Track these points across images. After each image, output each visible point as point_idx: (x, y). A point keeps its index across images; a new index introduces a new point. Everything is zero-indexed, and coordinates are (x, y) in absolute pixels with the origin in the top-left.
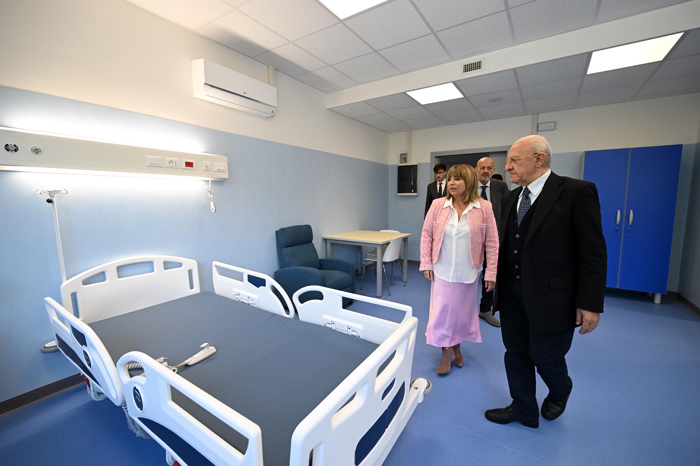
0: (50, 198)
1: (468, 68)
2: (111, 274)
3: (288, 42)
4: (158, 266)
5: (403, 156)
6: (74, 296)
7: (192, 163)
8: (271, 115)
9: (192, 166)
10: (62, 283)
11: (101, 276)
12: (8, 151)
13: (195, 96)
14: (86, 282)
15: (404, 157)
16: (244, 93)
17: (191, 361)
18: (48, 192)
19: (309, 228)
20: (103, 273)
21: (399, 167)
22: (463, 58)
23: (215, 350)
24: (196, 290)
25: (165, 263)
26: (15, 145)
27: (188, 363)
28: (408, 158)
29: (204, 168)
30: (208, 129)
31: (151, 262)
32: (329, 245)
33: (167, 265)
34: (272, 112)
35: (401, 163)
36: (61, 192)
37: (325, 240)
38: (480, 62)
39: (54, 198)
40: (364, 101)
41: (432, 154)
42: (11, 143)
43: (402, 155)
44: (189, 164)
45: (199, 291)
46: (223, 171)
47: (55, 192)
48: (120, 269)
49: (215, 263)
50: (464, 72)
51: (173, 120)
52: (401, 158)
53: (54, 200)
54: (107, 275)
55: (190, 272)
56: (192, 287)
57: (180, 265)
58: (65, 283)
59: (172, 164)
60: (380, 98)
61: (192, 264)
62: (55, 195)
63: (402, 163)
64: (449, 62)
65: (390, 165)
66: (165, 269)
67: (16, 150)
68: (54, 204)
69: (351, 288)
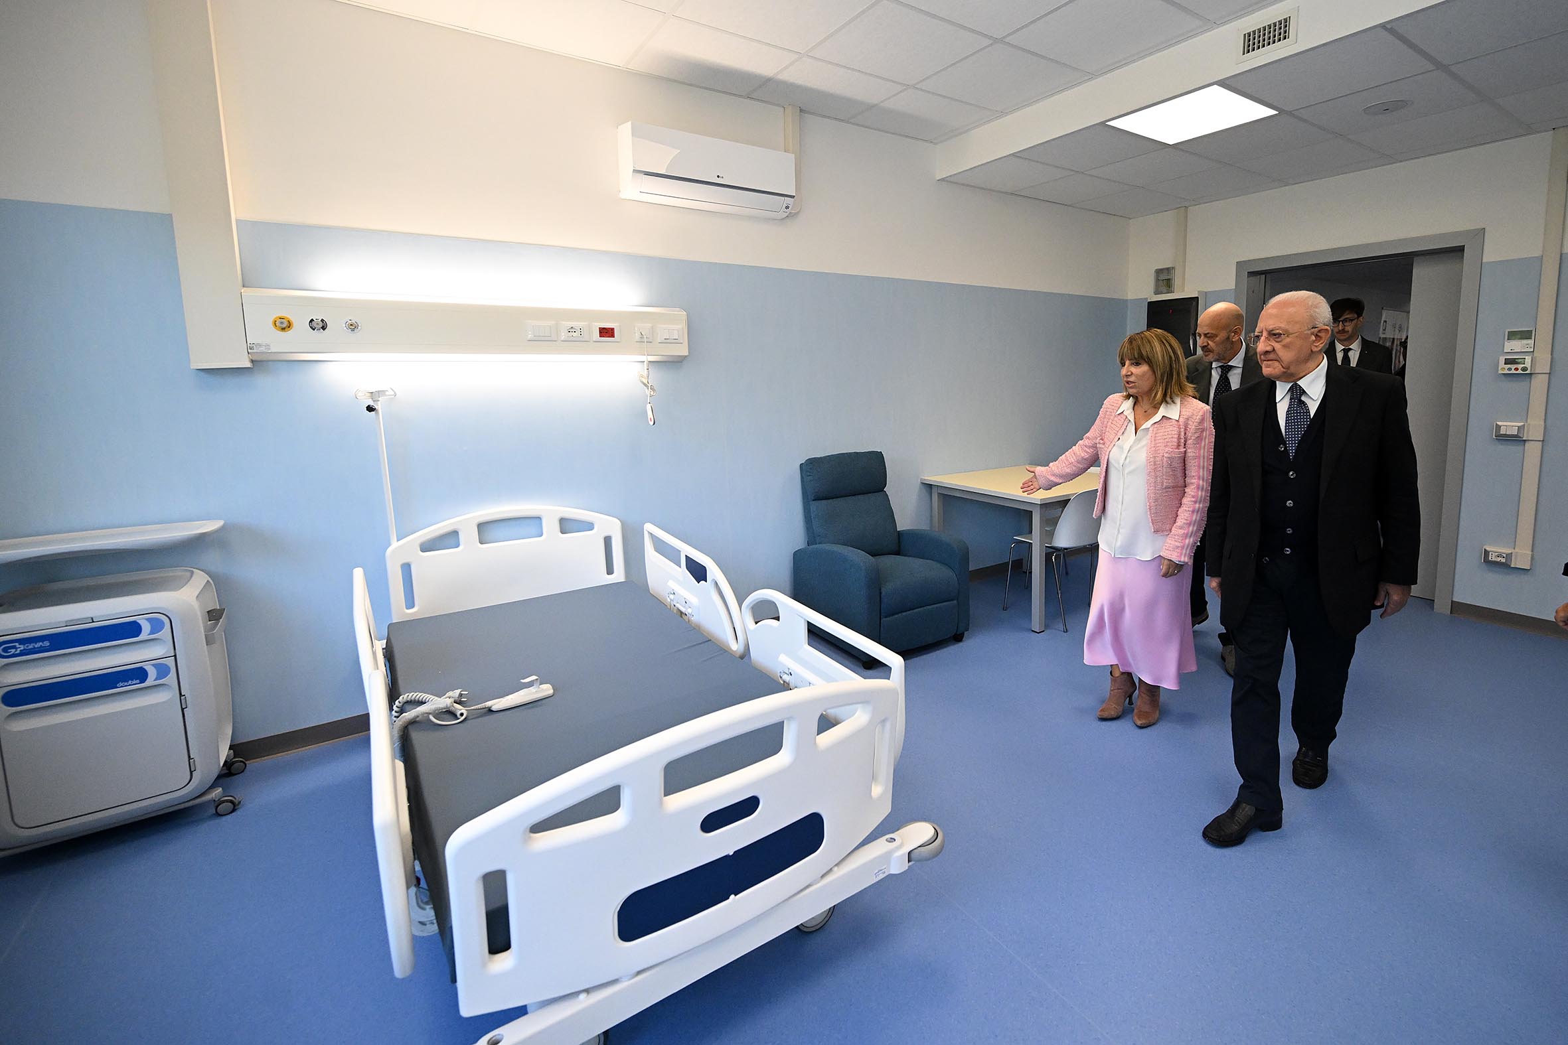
0: (371, 403)
1: (1253, 42)
2: (469, 535)
3: (797, 56)
4: (550, 526)
5: (1164, 276)
6: (406, 568)
7: (612, 329)
8: (786, 214)
9: (613, 336)
10: (390, 545)
11: (450, 539)
12: (314, 330)
13: (622, 196)
14: (427, 547)
15: (1164, 278)
16: (718, 177)
17: (497, 704)
18: (369, 394)
19: (877, 458)
20: (454, 534)
21: (1150, 304)
22: (1240, 17)
23: (551, 692)
24: (619, 576)
25: (562, 521)
26: (322, 320)
27: (491, 707)
28: (1177, 282)
29: (637, 336)
30: (650, 259)
31: (539, 518)
32: (935, 497)
33: (566, 525)
34: (787, 207)
35: (1156, 293)
36: (387, 393)
37: (929, 487)
38: (1286, 20)
39: (379, 402)
40: (1013, 155)
41: (1239, 264)
42: (318, 317)
43: (1159, 272)
44: (606, 332)
45: (622, 579)
46: (676, 342)
47: (380, 393)
48: (482, 527)
49: (649, 527)
50: (1244, 54)
51: (579, 247)
52: (1157, 280)
53: (378, 406)
54: (462, 537)
55: (608, 541)
56: (610, 571)
57: (589, 526)
58: (395, 544)
59: (575, 334)
60: (1053, 142)
61: (611, 526)
62: (379, 399)
63: (1161, 293)
64: (1202, 33)
65: (1131, 300)
66: (563, 532)
67: (324, 328)
68: (377, 413)
69: (955, 602)
